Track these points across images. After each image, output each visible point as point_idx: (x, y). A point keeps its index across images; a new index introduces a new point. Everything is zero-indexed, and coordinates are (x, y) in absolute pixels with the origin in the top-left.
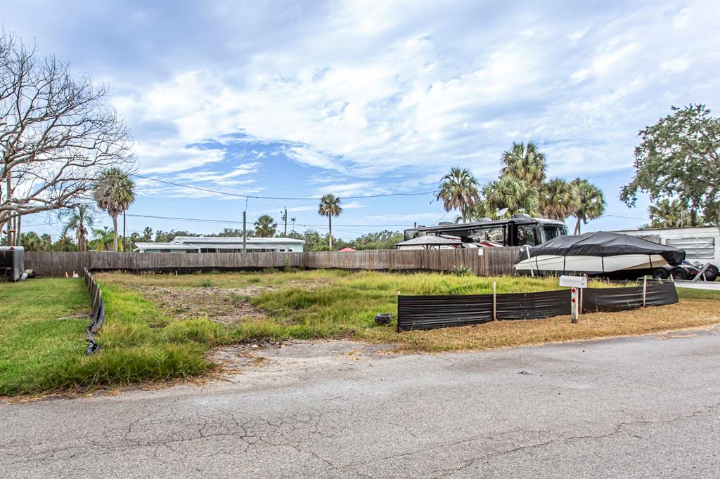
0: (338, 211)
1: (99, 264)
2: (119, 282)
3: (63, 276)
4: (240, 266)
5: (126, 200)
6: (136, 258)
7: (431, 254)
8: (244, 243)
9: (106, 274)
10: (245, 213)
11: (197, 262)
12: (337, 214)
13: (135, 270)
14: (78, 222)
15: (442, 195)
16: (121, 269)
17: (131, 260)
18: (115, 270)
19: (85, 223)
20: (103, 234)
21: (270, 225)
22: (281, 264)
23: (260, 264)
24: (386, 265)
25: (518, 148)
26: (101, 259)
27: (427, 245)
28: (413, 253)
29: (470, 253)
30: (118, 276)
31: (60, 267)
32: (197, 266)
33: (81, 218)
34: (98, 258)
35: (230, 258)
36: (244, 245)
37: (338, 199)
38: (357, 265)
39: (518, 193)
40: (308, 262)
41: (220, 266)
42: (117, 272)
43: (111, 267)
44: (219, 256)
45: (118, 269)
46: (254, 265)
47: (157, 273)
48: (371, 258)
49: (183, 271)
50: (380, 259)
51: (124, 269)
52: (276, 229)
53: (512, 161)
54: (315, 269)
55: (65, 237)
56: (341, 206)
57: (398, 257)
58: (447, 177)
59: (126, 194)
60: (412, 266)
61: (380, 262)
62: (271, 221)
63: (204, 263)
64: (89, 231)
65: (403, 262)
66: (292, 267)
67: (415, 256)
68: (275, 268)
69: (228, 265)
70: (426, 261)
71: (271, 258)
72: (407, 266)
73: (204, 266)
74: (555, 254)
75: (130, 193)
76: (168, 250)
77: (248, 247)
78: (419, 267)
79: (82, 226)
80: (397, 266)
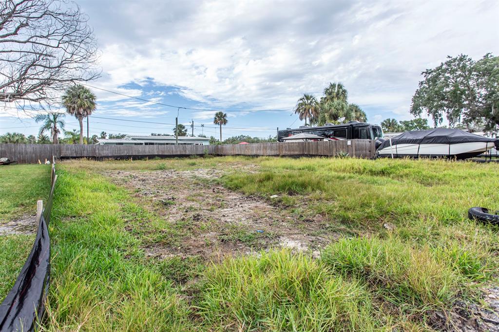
0: (225, 122)
1: (68, 153)
2: (86, 168)
3: (36, 162)
4: (174, 154)
5: (89, 108)
6: (98, 149)
7: (311, 144)
8: (177, 140)
9: (74, 161)
10: (177, 118)
11: (144, 151)
12: (225, 124)
13: (98, 157)
14: (52, 125)
15: (298, 110)
16: (86, 157)
17: (95, 150)
18: (82, 157)
19: (58, 126)
20: (72, 134)
21: (183, 130)
22: (200, 153)
23: (188, 153)
24: (277, 152)
25: (333, 86)
26: (69, 149)
27: (306, 138)
28: (297, 144)
29: (341, 143)
30: (84, 162)
31: (34, 155)
32: (144, 154)
33: (55, 122)
34: (67, 149)
35: (167, 148)
36: (177, 142)
37: (225, 115)
38: (254, 153)
39: (345, 109)
40: (218, 151)
41: (161, 154)
42: (83, 159)
43: (78, 156)
44: (160, 148)
45: (84, 157)
46: (184, 153)
47: (117, 159)
48: (265, 148)
49: (136, 158)
50: (271, 148)
51: (89, 157)
52: (187, 132)
53: (330, 94)
54: (225, 155)
55: (42, 135)
56: (227, 119)
57: (286, 147)
58: (301, 100)
59: (89, 104)
60: (296, 153)
61: (271, 150)
62: (184, 128)
63: (149, 152)
64: (61, 131)
65: (289, 150)
66: (209, 154)
67: (298, 146)
68: (197, 155)
69: (166, 154)
70: (307, 149)
71: (195, 148)
72: (292, 153)
73: (149, 154)
74: (411, 143)
75: (93, 104)
76: (122, 144)
77: (179, 142)
78: (301, 153)
79: (55, 127)
80: (284, 153)
